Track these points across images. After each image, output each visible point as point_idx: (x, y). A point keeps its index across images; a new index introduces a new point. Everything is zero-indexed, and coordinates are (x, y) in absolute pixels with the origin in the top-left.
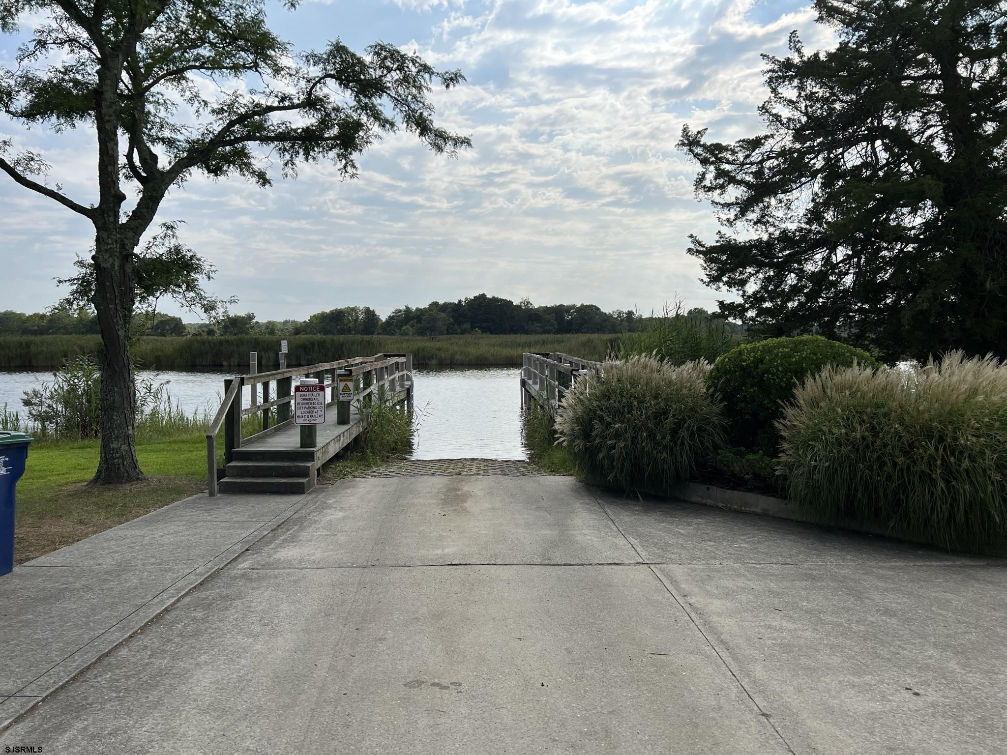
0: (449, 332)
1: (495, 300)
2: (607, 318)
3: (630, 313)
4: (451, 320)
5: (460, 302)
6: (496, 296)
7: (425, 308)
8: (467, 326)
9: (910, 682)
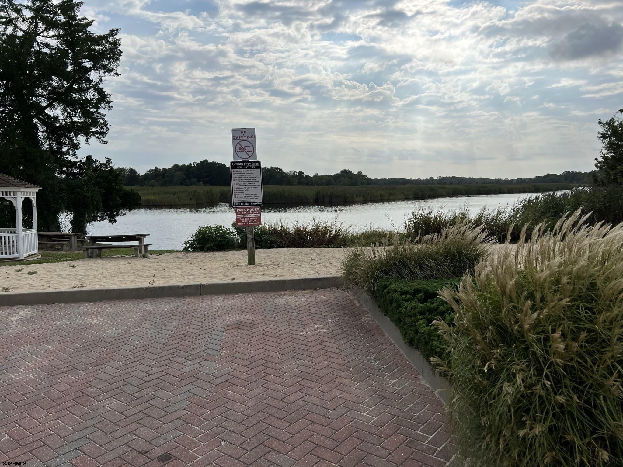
0: (182, 184)
1: (214, 163)
2: (286, 175)
3: (301, 173)
4: (184, 176)
5: (190, 164)
6: (215, 161)
7: (169, 169)
8: (194, 180)
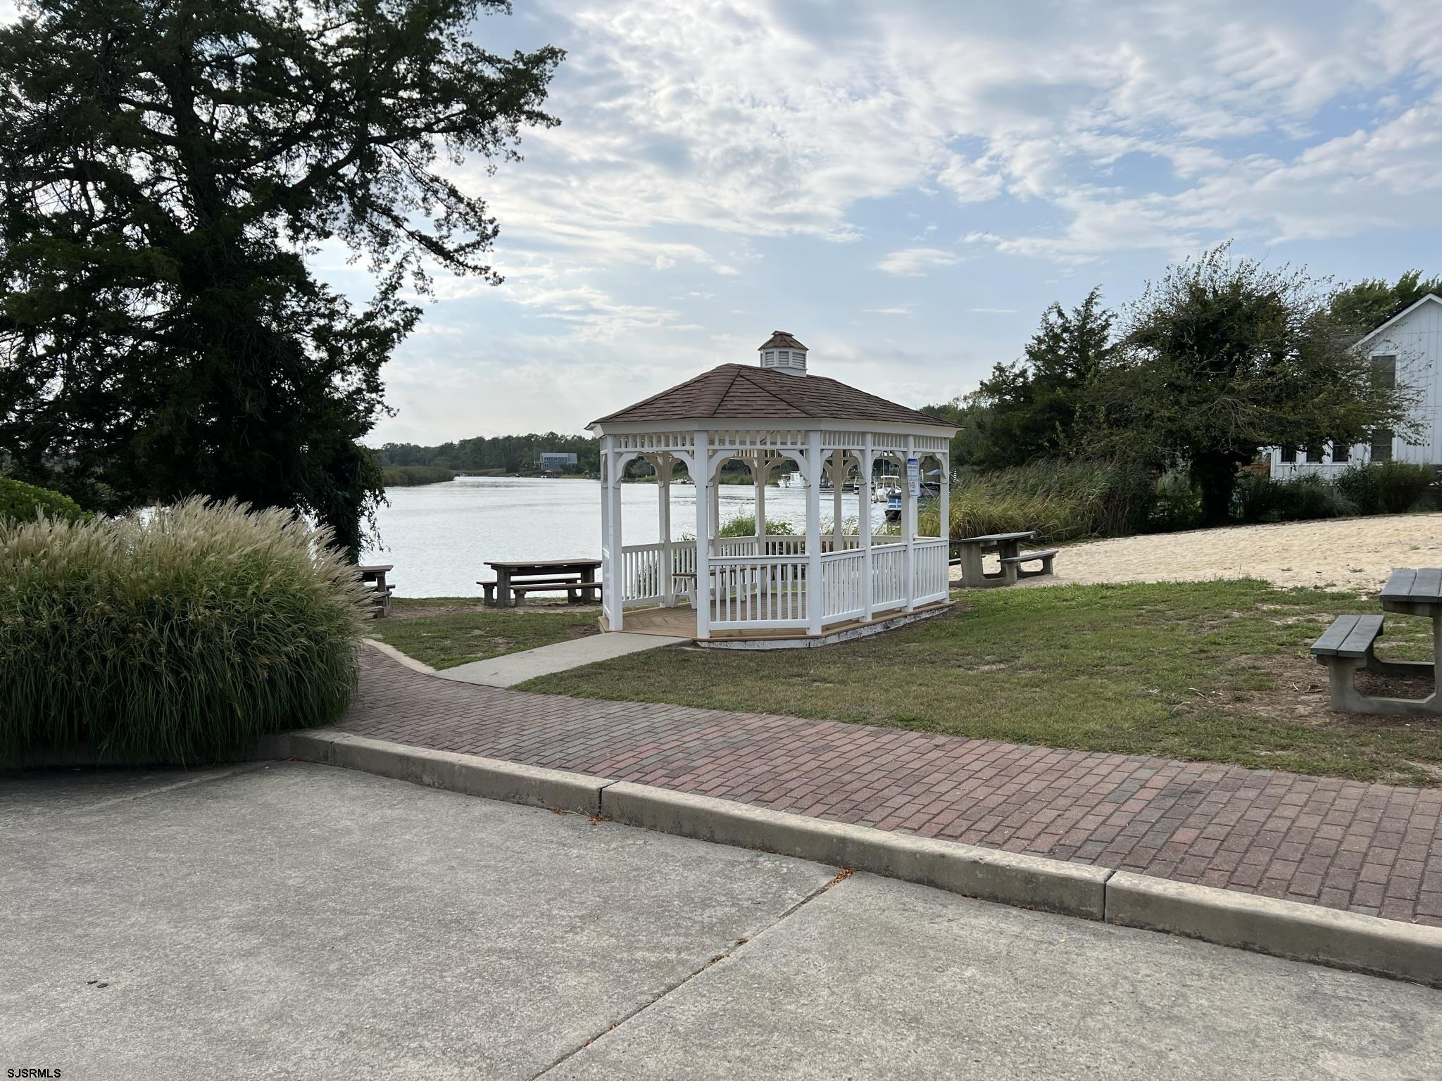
9: (96, 971)
